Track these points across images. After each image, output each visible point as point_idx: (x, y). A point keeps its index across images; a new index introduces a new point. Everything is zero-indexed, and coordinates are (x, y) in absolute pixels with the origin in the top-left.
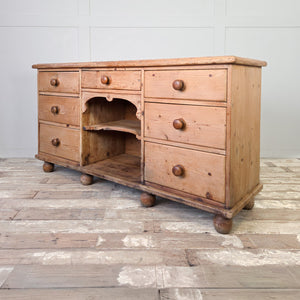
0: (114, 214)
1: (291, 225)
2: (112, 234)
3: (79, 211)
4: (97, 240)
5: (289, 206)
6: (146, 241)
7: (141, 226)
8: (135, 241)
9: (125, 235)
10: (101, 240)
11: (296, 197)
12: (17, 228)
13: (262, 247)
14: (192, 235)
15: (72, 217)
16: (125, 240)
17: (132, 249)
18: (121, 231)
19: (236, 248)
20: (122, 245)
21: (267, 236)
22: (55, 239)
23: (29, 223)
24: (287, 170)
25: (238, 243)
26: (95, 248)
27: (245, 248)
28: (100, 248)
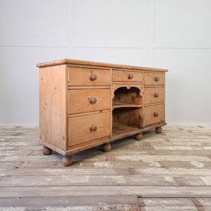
6: (106, 164)
8: (101, 164)
9: (95, 162)
10: (81, 164)
12: (34, 159)
13: (171, 166)
16: (95, 164)
17: (100, 168)
18: (93, 160)
19: (157, 167)
20: (93, 166)
22: (56, 164)
24: (190, 132)
25: (158, 165)
26: (78, 168)
27: (162, 167)
28: (81, 168)
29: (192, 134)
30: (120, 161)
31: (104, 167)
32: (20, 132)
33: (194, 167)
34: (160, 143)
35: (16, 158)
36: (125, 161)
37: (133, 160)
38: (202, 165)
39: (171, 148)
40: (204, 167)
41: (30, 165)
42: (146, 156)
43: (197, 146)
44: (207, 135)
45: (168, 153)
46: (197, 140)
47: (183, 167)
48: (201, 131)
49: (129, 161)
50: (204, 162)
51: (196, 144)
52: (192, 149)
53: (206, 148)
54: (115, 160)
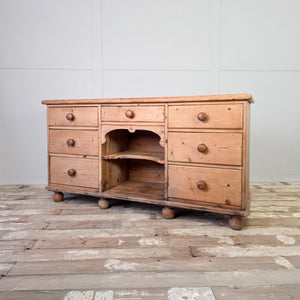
1: (272, 229)
2: (130, 238)
3: (100, 222)
4: (118, 242)
5: (271, 216)
6: (157, 242)
7: (152, 231)
8: (148, 242)
9: (140, 238)
10: (121, 242)
13: (249, 243)
14: (194, 237)
15: (94, 227)
16: (141, 241)
17: (147, 247)
19: (229, 245)
20: (138, 244)
21: (253, 236)
22: (83, 241)
23: (60, 232)
24: (271, 191)
25: (231, 242)
26: (117, 247)
27: (235, 245)
28: (121, 247)
29: (274, 194)
30: (175, 236)
31: (154, 246)
32: (26, 194)
33: (282, 244)
35: (25, 234)
36: (182, 237)
37: (194, 234)
38: (292, 241)
40: (296, 244)
41: (46, 245)
42: (213, 229)
43: (282, 212)
44: (295, 195)
46: (282, 203)
47: (265, 244)
48: (287, 189)
49: (189, 237)
50: (295, 237)
51: (281, 209)
52: (275, 217)
53: (295, 215)
54: (168, 235)
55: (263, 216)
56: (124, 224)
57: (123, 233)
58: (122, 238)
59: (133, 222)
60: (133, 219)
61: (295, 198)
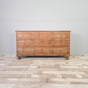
0: (30, 69)
1: (75, 72)
2: (29, 74)
3: (21, 69)
4: (25, 76)
6: (37, 76)
7: (37, 72)
8: (34, 76)
10: (26, 76)
11: (79, 65)
12: (5, 73)
13: (66, 77)
16: (32, 76)
17: (33, 78)
18: (31, 74)
19: (60, 78)
21: (68, 75)
22: (14, 75)
23: (8, 72)
24: (78, 58)
25: (61, 77)
26: (24, 78)
27: (62, 78)
28: (25, 78)
29: (78, 60)
30: (44, 74)
31: (36, 78)
33: (77, 78)
34: (63, 64)
38: (81, 77)
39: (68, 67)
40: (82, 78)
41: (3, 76)
42: (56, 72)
43: (80, 66)
44: (85, 60)
45: (66, 70)
46: (81, 63)
47: (72, 78)
49: (48, 74)
50: (82, 75)
51: (80, 65)
52: (77, 68)
53: (84, 67)
54: (41, 74)
55: (74, 67)
56: (29, 69)
57: (27, 73)
58: (26, 75)
59: (32, 69)
60: (32, 68)
61: (85, 61)
